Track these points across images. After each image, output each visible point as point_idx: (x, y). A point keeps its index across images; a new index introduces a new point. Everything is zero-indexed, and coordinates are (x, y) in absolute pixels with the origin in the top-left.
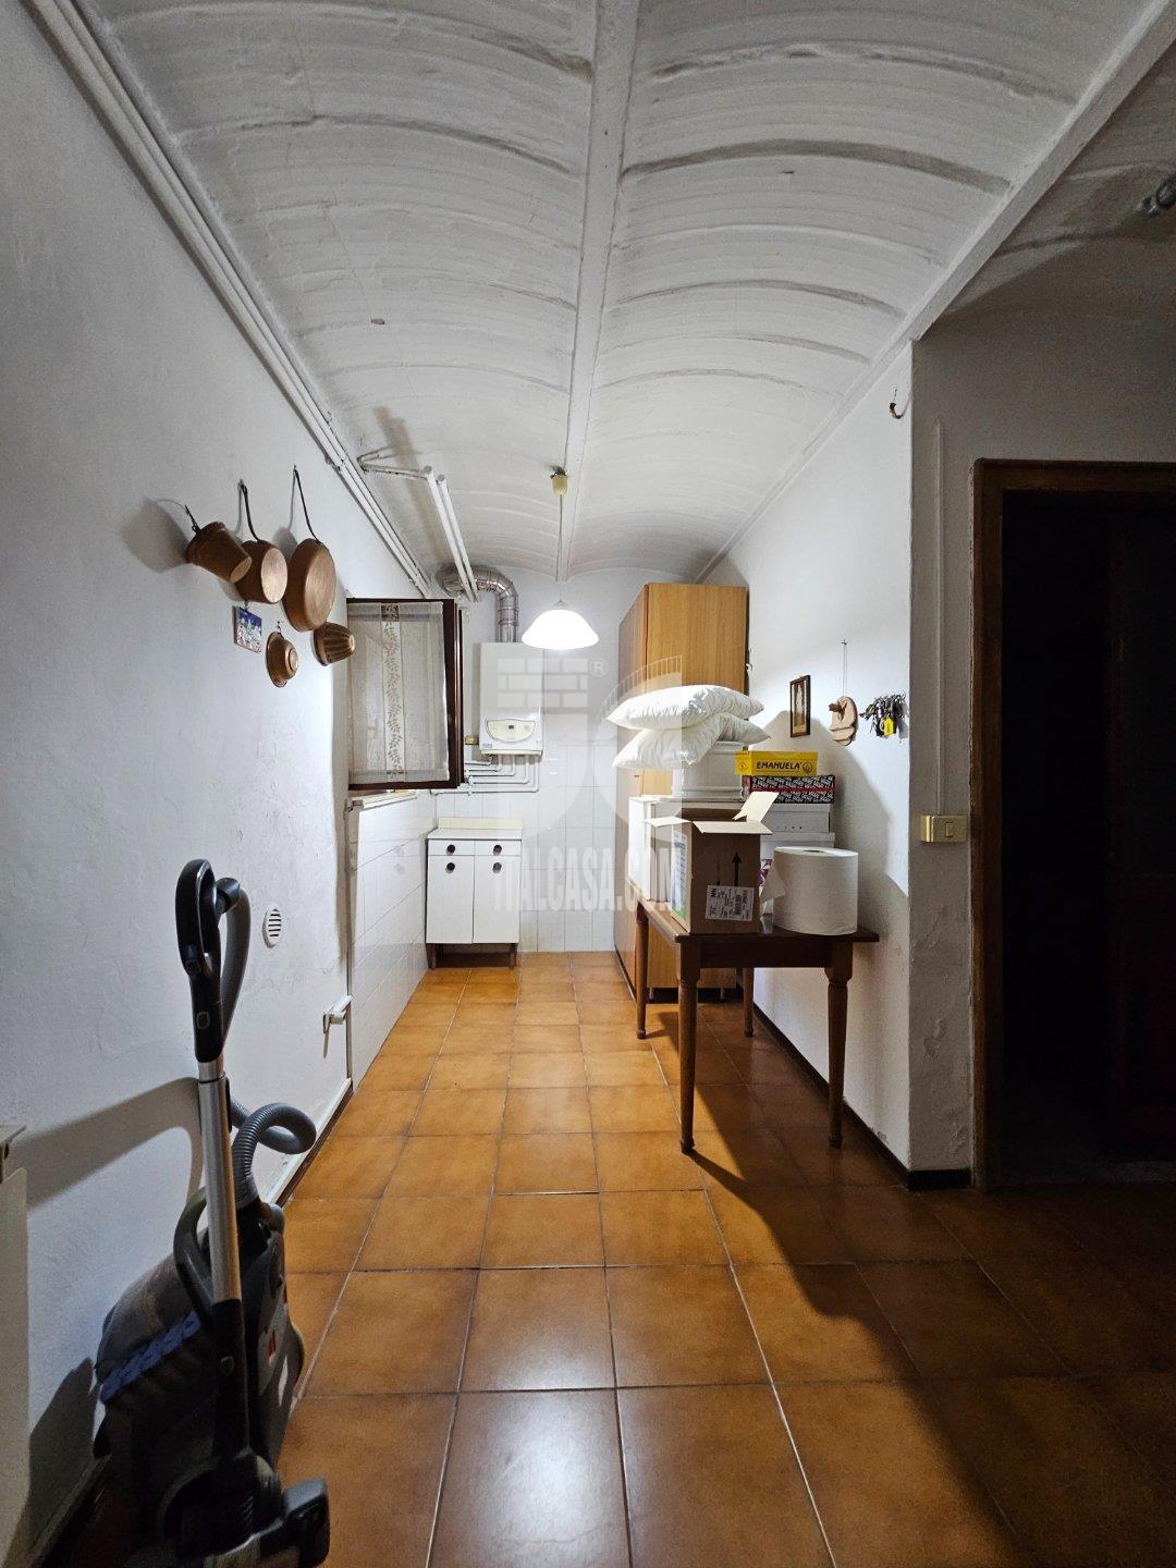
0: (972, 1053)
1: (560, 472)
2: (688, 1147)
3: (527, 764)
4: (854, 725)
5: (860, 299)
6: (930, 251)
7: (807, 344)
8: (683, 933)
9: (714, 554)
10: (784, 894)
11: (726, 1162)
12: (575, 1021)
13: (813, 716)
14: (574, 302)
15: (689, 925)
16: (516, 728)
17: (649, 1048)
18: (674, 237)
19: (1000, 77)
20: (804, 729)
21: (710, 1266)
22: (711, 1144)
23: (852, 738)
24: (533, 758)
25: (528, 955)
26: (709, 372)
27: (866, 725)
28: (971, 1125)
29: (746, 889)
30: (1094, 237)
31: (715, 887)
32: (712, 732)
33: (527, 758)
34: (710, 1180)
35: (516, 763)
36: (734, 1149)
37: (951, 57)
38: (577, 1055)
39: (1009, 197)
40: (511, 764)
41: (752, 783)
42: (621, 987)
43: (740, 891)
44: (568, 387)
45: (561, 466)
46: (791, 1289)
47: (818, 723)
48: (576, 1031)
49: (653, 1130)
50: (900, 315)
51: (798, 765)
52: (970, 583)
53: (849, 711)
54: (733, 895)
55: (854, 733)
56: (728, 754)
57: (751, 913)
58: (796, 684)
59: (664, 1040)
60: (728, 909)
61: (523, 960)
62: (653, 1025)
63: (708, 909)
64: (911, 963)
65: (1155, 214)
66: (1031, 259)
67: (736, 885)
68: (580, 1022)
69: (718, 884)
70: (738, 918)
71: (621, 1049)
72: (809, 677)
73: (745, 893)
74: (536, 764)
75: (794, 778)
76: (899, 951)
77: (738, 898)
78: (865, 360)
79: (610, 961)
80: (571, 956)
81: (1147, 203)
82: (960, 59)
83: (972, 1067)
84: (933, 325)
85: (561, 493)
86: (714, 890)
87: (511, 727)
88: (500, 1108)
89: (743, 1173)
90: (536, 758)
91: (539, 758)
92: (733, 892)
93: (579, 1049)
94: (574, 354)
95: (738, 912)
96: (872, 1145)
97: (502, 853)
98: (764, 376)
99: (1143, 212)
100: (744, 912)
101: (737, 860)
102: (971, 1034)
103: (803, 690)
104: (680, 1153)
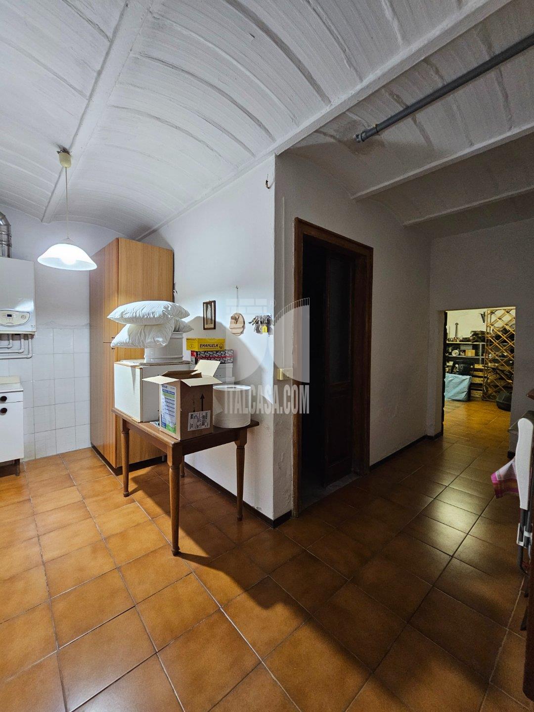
0: (292, 464)
1: (65, 151)
2: (177, 553)
3: (22, 340)
4: (243, 327)
5: (260, 124)
6: (294, 116)
7: (230, 135)
8: (176, 441)
9: (149, 228)
10: (222, 410)
11: (198, 551)
12: (79, 498)
13: (217, 320)
14: (110, 35)
15: (179, 437)
16: (14, 316)
17: (133, 501)
18: (185, 32)
19: (344, 51)
20: (212, 326)
21: (211, 615)
22: (187, 545)
23: (242, 333)
24: (27, 336)
25: (28, 463)
26: (176, 127)
27: (250, 328)
28: (292, 492)
29: (206, 412)
30: (339, 141)
31: (192, 413)
32: (172, 327)
33: (22, 336)
34: (194, 565)
35: (13, 340)
36: (198, 542)
37: (333, 27)
38: (88, 520)
39: (329, 108)
40: (9, 340)
41: (197, 354)
42: (102, 469)
43: (204, 413)
44: (88, 94)
45: (67, 147)
46: (250, 604)
47: (221, 324)
48: (82, 505)
49: (154, 549)
50: (274, 140)
51: (217, 345)
52: (293, 270)
53: (241, 320)
54: (201, 416)
55: (243, 330)
56: (178, 339)
57: (209, 424)
58: (207, 304)
59: (140, 493)
60: (198, 424)
61: (25, 467)
62: (132, 486)
63: (189, 425)
64: (274, 432)
65: (359, 142)
66: (323, 139)
67: (202, 411)
68: (84, 499)
69: (194, 411)
70: (203, 427)
71: (117, 506)
72: (214, 302)
73: (206, 414)
74: (30, 340)
75: (217, 352)
76: (268, 428)
77: (203, 417)
78: (253, 155)
79: (89, 454)
80: (62, 456)
81: (357, 136)
82: (335, 32)
83: (292, 469)
84: (285, 151)
85: (66, 165)
86: (192, 415)
87: (9, 316)
88: (43, 581)
89: (207, 553)
90: (29, 336)
91: (32, 336)
92: (200, 414)
93: (88, 516)
94: (99, 73)
95: (203, 424)
96: (256, 514)
97: (7, 401)
98: (204, 143)
99: (355, 139)
100: (206, 424)
101: (202, 397)
102: (292, 457)
103: (211, 308)
104: (173, 557)
